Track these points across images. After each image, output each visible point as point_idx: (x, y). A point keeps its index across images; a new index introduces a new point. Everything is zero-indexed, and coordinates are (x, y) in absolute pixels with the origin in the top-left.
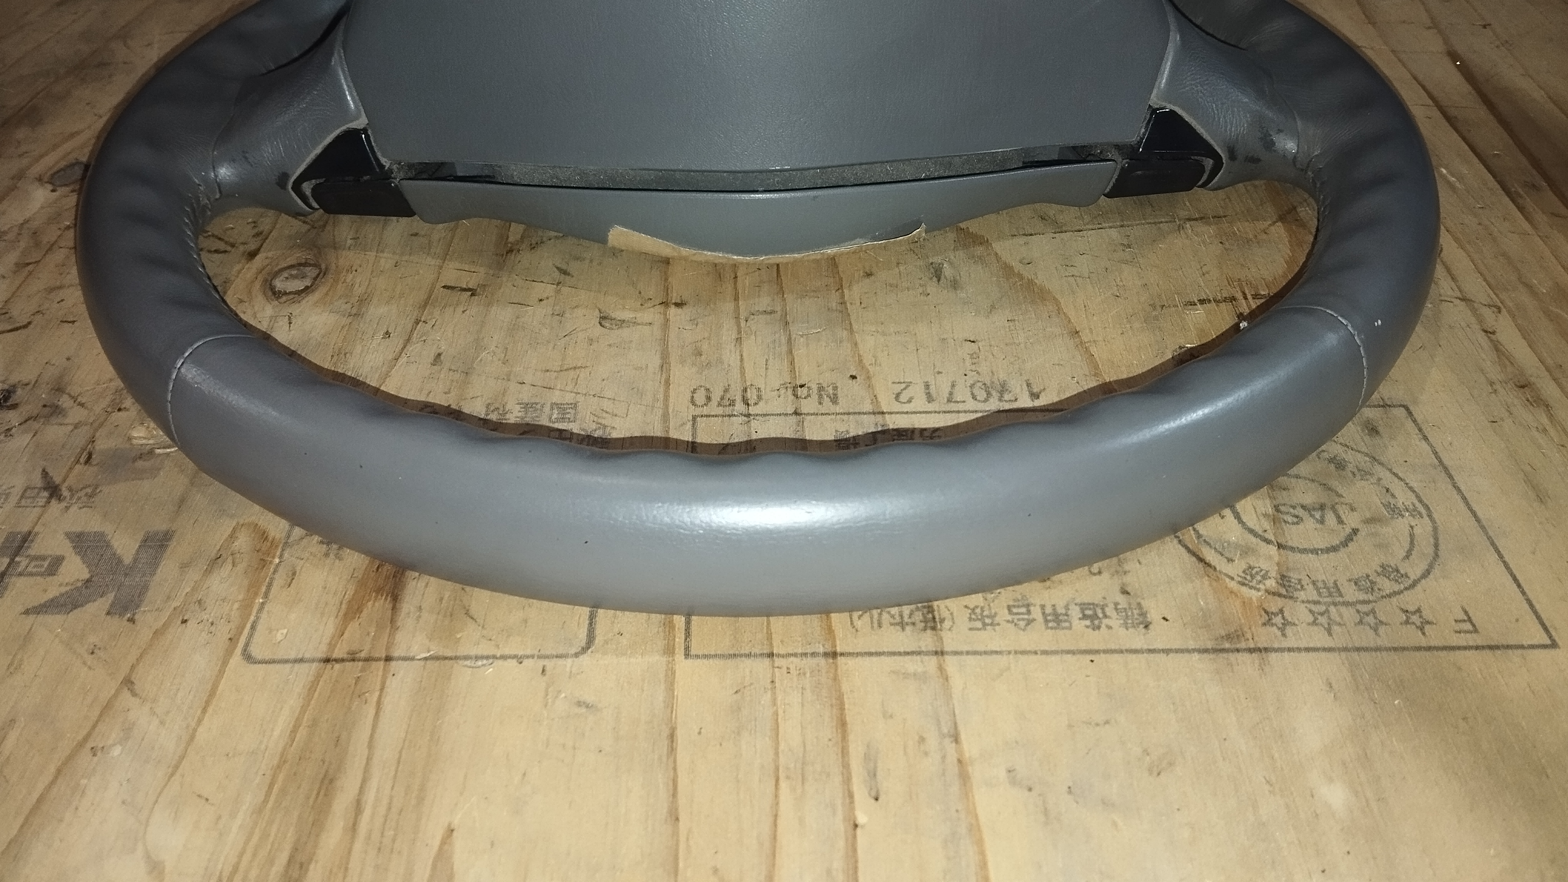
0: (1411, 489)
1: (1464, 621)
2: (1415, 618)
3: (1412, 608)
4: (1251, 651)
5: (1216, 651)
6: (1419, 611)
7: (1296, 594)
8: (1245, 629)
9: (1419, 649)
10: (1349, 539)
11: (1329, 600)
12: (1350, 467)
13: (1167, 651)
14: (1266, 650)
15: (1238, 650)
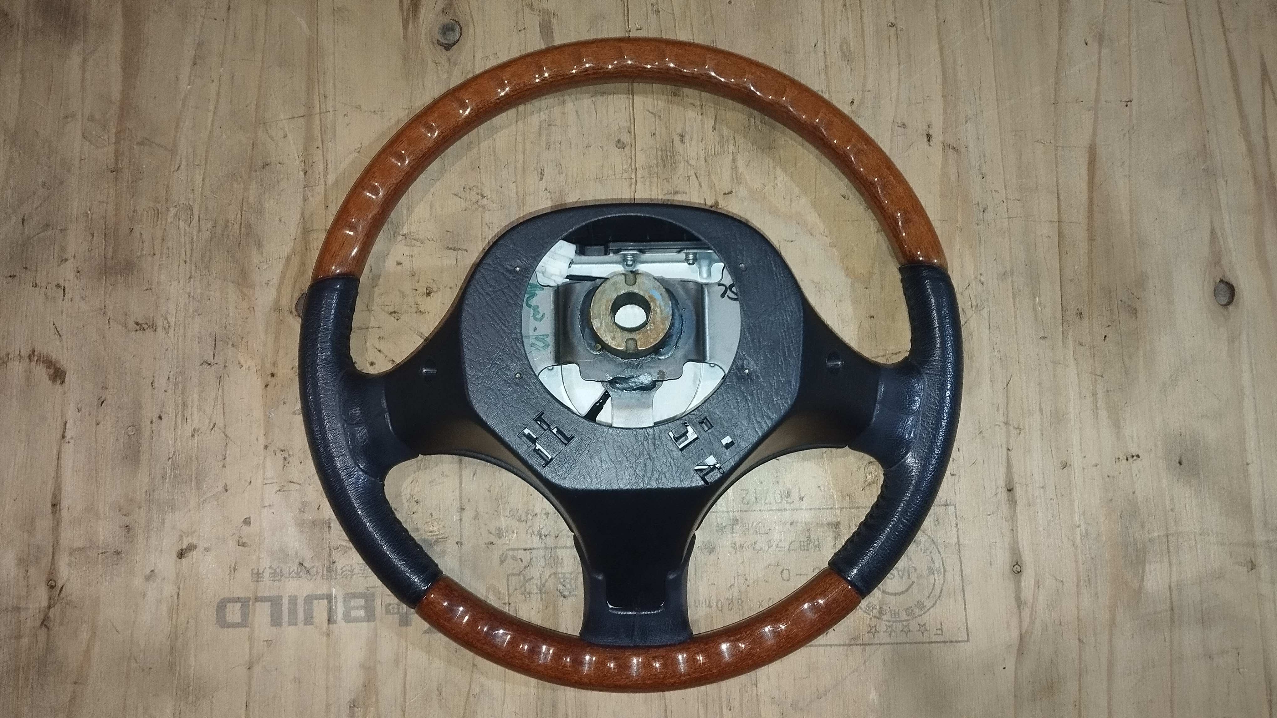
0: (942, 558)
1: (939, 629)
2: (922, 628)
3: (922, 624)
4: (861, 645)
5: (849, 645)
6: (925, 624)
7: (883, 617)
8: (861, 635)
9: (919, 643)
10: (910, 587)
11: (894, 619)
12: (922, 545)
13: (831, 646)
14: (867, 645)
15: (856, 645)
